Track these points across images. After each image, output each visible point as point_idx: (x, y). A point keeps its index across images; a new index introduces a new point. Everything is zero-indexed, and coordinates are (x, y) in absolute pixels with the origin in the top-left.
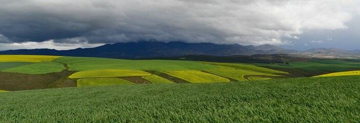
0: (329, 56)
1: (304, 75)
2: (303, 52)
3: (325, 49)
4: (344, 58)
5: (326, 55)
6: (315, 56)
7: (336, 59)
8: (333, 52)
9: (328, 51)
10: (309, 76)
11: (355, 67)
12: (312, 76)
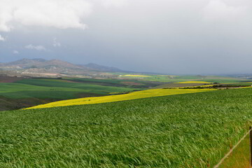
0: (49, 72)
1: (8, 107)
2: (7, 65)
3: (43, 61)
4: (73, 76)
5: (45, 72)
6: (26, 72)
7: (60, 78)
8: (56, 66)
9: (48, 65)
10: (17, 108)
11: (88, 91)
12: (20, 108)
